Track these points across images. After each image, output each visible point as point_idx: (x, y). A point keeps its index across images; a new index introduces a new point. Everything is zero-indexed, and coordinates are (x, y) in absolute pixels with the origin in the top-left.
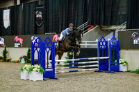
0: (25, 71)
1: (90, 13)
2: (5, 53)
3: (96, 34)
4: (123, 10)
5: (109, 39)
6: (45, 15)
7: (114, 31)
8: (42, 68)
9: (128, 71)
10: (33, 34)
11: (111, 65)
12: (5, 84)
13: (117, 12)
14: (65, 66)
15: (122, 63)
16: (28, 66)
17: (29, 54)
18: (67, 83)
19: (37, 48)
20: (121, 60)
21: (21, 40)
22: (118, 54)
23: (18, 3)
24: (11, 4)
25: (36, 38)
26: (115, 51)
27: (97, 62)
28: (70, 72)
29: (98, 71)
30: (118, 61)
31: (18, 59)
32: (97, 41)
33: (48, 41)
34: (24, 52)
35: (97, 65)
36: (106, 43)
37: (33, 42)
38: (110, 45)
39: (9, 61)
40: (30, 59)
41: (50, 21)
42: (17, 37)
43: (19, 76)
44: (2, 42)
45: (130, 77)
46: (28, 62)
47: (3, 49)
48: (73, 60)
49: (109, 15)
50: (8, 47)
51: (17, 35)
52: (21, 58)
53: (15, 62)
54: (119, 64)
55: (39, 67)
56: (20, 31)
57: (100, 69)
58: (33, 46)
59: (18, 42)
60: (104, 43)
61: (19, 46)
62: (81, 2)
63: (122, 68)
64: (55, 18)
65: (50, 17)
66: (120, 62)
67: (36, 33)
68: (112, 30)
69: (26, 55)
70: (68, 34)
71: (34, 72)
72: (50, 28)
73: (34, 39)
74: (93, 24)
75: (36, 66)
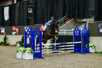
0: (20, 52)
1: (67, 9)
2: (5, 39)
3: (72, 25)
4: (92, 7)
5: (82, 29)
6: (35, 11)
7: (85, 22)
8: (32, 50)
9: (96, 53)
10: (25, 25)
11: (83, 48)
12: (5, 62)
13: (88, 9)
14: (49, 48)
15: (91, 47)
16: (22, 49)
17: (23, 40)
18: (51, 61)
19: (29, 35)
20: (90, 44)
21: (17, 30)
22: (88, 40)
23: (15, 2)
24: (10, 3)
25: (28, 28)
26: (86, 37)
27: (73, 45)
28: (53, 53)
29: (74, 53)
30: (88, 45)
31: (15, 43)
32: (73, 30)
33: (37, 30)
34: (20, 38)
35: (73, 48)
36: (80, 31)
37: (26, 31)
38: (82, 33)
39: (8, 45)
40: (24, 44)
41: (39, 15)
42: (14, 27)
43: (16, 56)
44: (3, 31)
45: (97, 57)
46: (22, 46)
47: (4, 36)
48: (55, 44)
49: (81, 11)
50: (8, 34)
51: (14, 26)
52: (17, 43)
53: (13, 46)
54: (89, 47)
55: (30, 49)
56: (16, 22)
57: (75, 51)
58: (26, 34)
59: (15, 31)
60: (78, 32)
61: (16, 34)
62: (61, 1)
63: (91, 50)
64: (42, 13)
65: (39, 12)
66: (90, 46)
67: (28, 24)
68: (84, 22)
69: (21, 40)
70: (49, 25)
71: (26, 53)
72: (39, 20)
73: (27, 29)
74: (70, 17)
75: (28, 49)
